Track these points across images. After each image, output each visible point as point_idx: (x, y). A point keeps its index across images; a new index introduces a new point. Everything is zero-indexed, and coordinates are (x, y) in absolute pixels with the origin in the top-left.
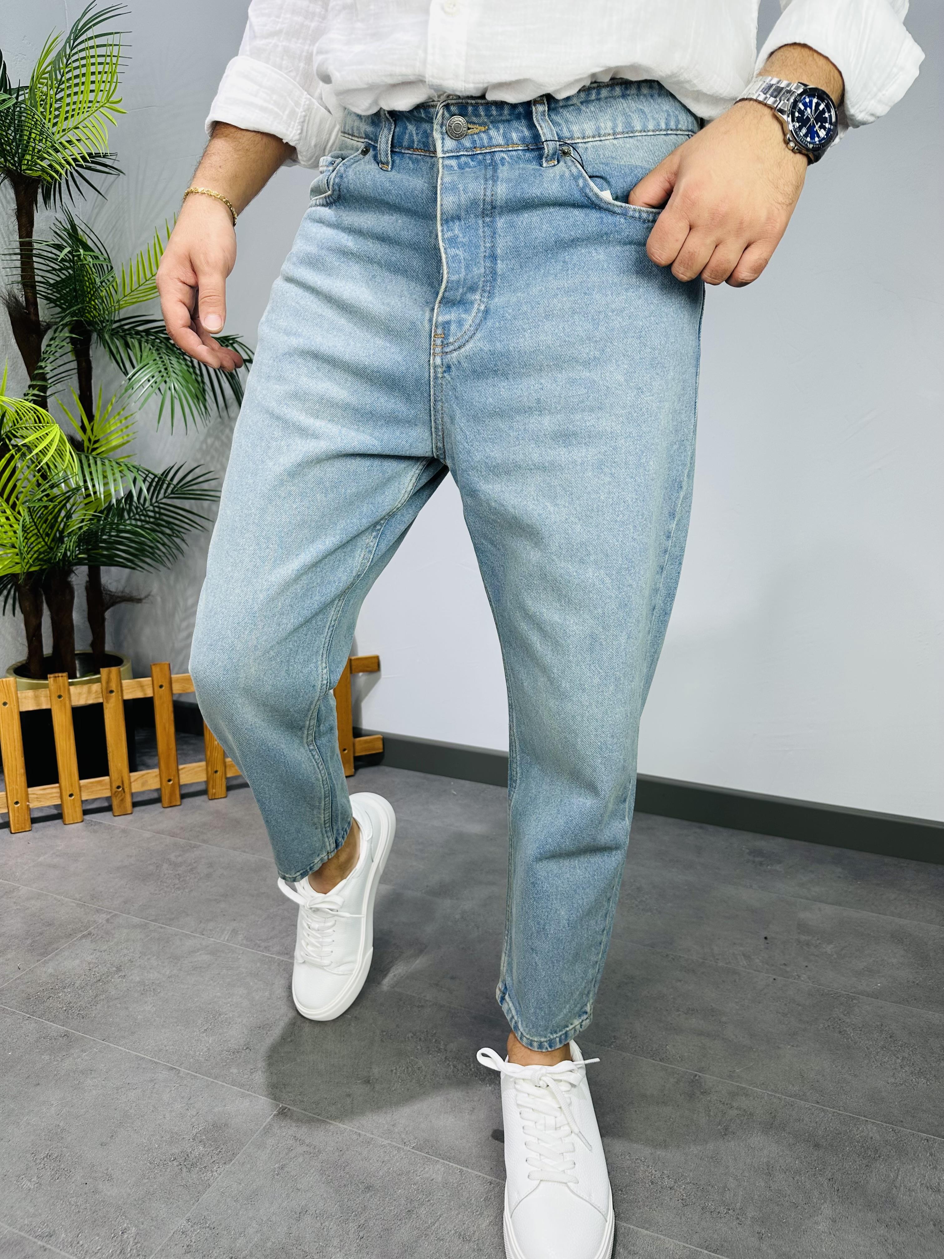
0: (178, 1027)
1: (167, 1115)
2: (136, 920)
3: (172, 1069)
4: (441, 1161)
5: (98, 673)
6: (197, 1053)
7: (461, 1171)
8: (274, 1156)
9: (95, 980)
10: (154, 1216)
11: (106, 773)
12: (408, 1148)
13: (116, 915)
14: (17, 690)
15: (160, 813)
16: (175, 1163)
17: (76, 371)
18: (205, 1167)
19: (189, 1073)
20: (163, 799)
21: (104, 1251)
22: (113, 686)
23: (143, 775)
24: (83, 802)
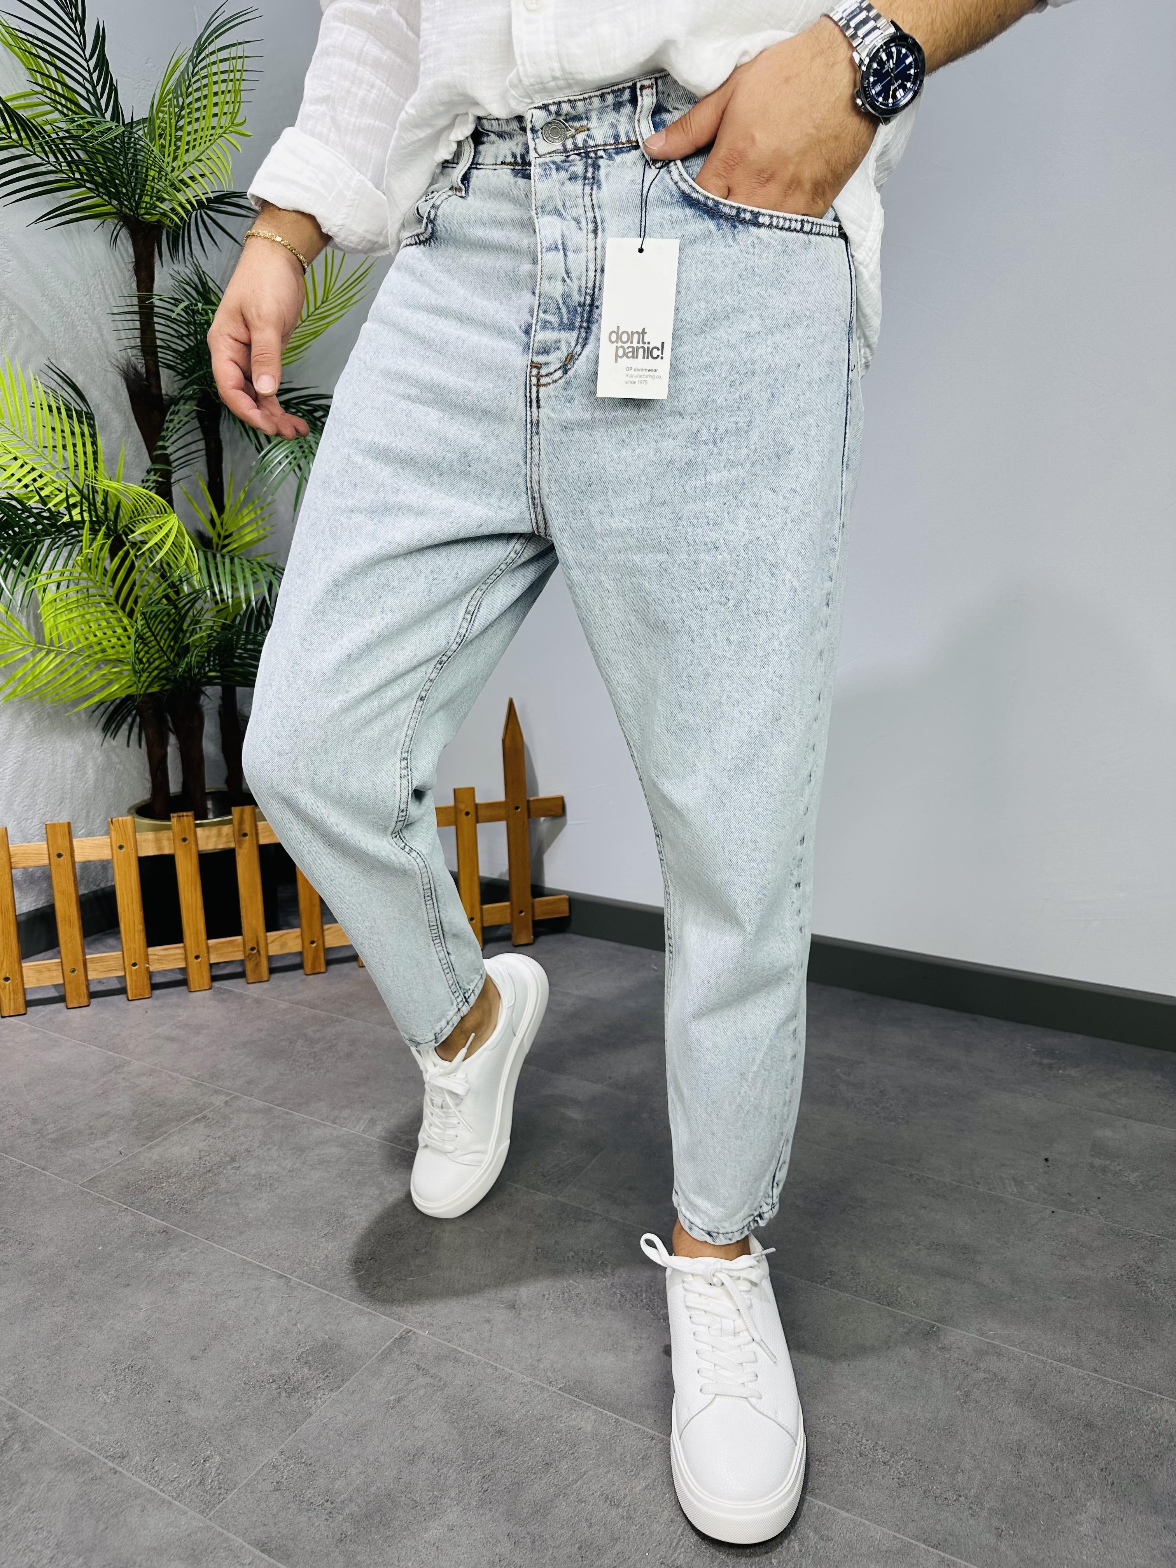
0: (295, 1230)
1: (271, 1329)
2: (259, 1104)
3: (281, 1276)
4: (593, 1406)
5: (230, 813)
6: (313, 1261)
7: (616, 1421)
8: (390, 1386)
9: (205, 1171)
10: (243, 1444)
11: (237, 930)
12: (554, 1389)
13: (236, 1097)
14: (135, 832)
15: (302, 981)
16: (274, 1386)
17: (203, 452)
18: (308, 1393)
19: (300, 1284)
20: (305, 964)
21: (182, 1480)
22: (247, 828)
23: (282, 936)
24: (211, 965)
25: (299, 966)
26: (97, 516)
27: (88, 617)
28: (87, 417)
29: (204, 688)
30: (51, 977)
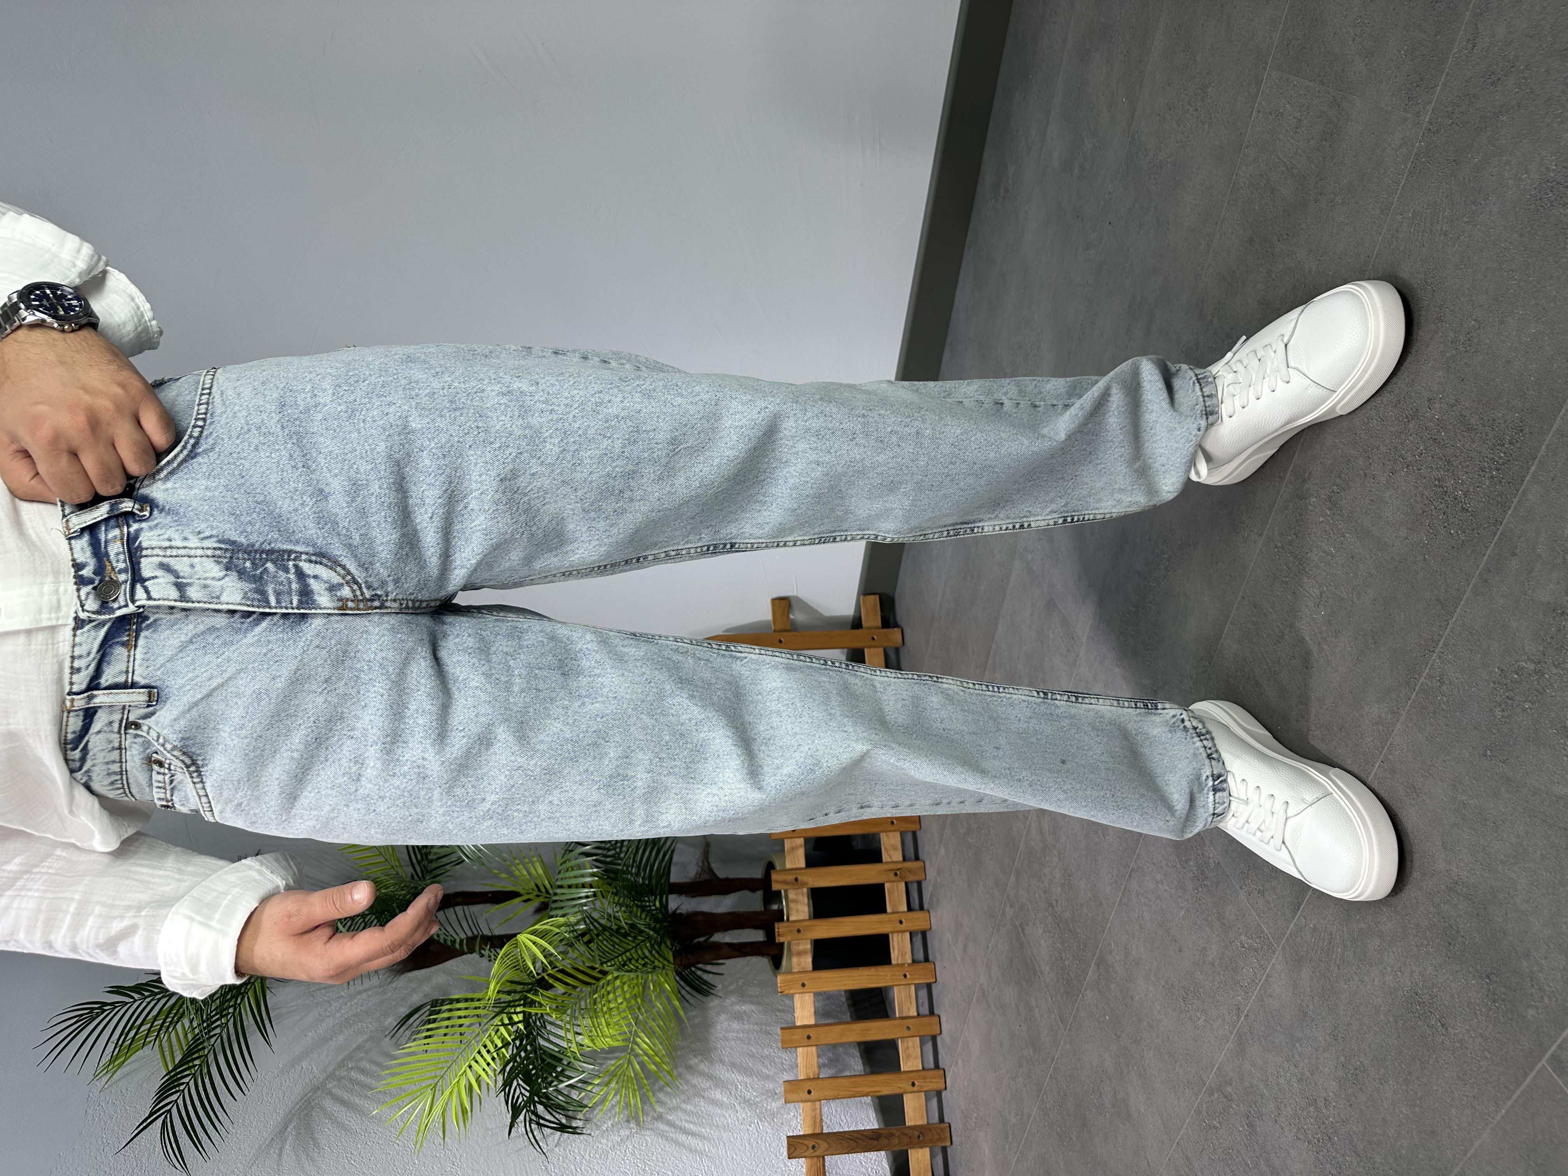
0: (1100, 860)
1: (1164, 888)
5: (779, 892)
9: (1058, 929)
10: (1235, 917)
11: (880, 887)
14: (792, 973)
22: (791, 878)
23: (886, 849)
24: (910, 909)
25: (914, 834)
26: (520, 1000)
27: (605, 1009)
28: (436, 1005)
29: (670, 911)
30: (914, 1047)
